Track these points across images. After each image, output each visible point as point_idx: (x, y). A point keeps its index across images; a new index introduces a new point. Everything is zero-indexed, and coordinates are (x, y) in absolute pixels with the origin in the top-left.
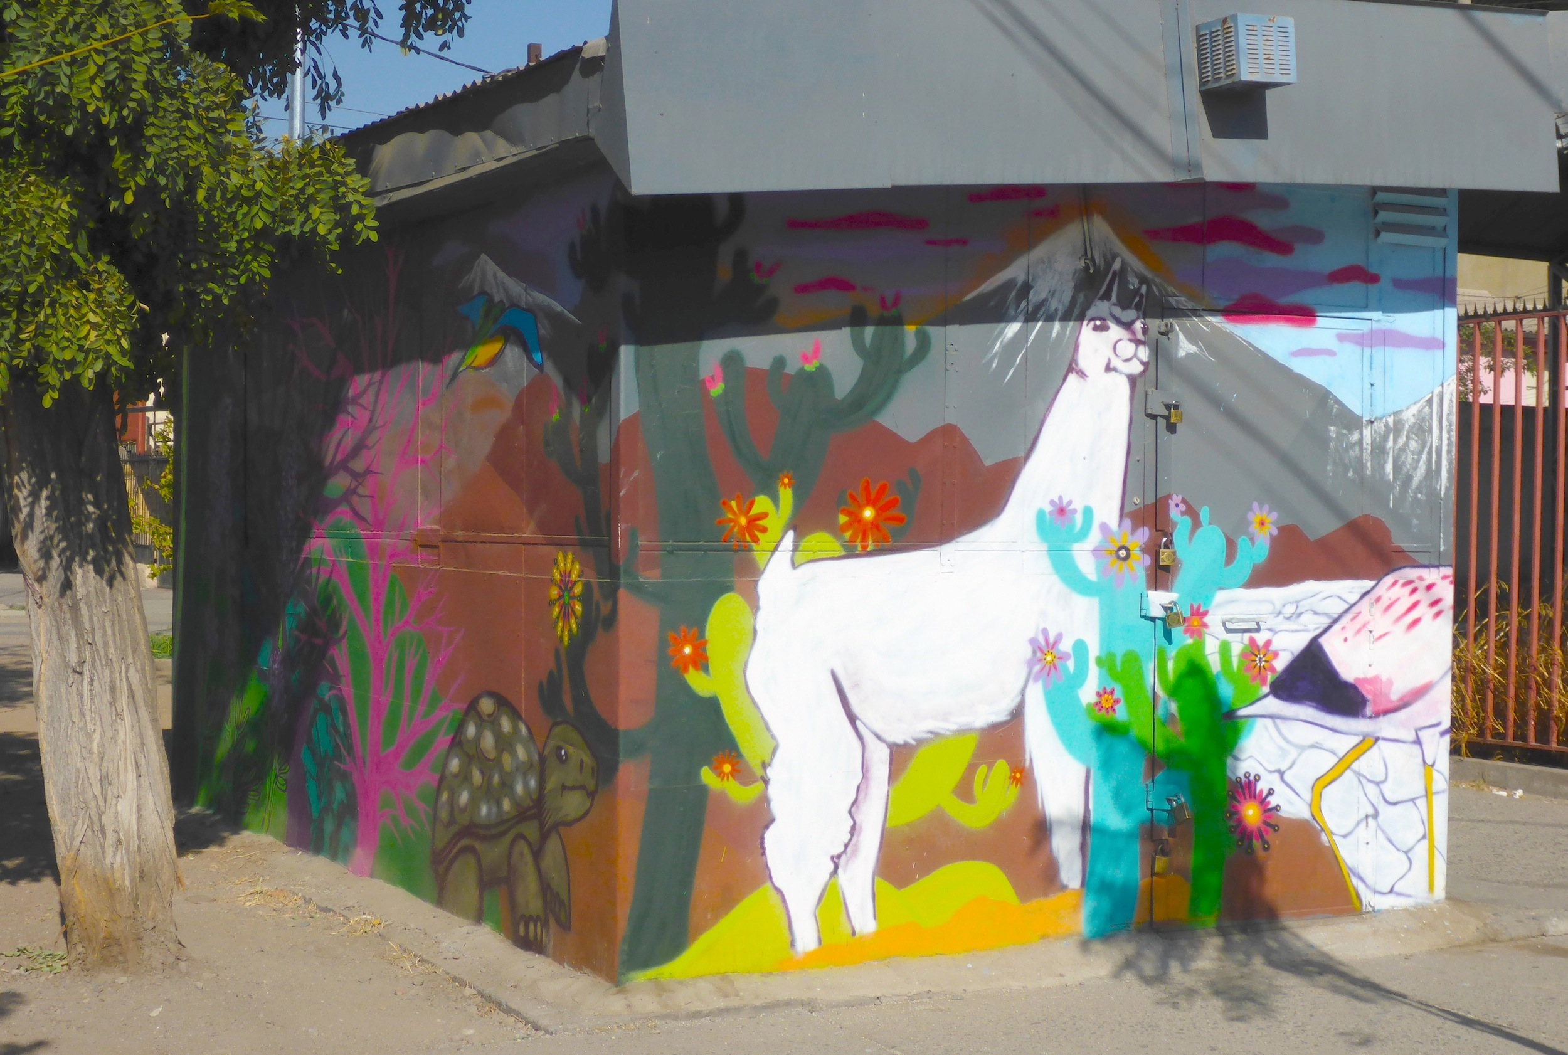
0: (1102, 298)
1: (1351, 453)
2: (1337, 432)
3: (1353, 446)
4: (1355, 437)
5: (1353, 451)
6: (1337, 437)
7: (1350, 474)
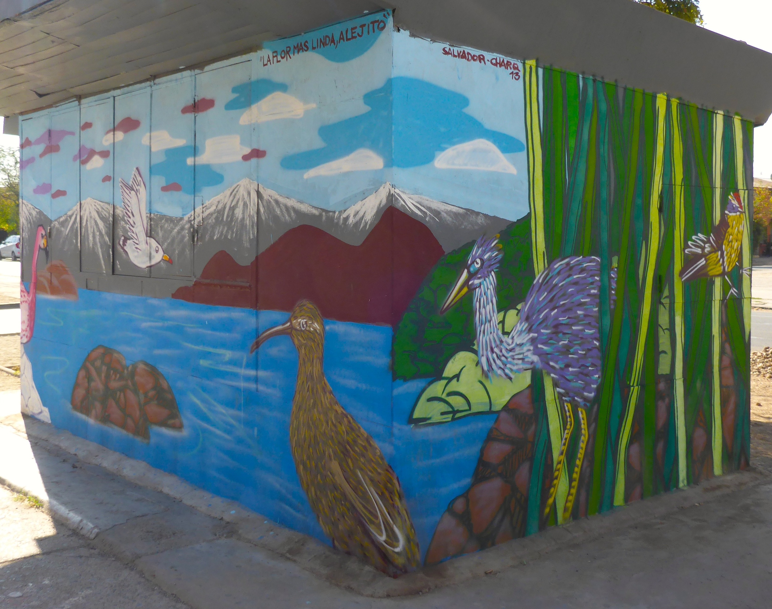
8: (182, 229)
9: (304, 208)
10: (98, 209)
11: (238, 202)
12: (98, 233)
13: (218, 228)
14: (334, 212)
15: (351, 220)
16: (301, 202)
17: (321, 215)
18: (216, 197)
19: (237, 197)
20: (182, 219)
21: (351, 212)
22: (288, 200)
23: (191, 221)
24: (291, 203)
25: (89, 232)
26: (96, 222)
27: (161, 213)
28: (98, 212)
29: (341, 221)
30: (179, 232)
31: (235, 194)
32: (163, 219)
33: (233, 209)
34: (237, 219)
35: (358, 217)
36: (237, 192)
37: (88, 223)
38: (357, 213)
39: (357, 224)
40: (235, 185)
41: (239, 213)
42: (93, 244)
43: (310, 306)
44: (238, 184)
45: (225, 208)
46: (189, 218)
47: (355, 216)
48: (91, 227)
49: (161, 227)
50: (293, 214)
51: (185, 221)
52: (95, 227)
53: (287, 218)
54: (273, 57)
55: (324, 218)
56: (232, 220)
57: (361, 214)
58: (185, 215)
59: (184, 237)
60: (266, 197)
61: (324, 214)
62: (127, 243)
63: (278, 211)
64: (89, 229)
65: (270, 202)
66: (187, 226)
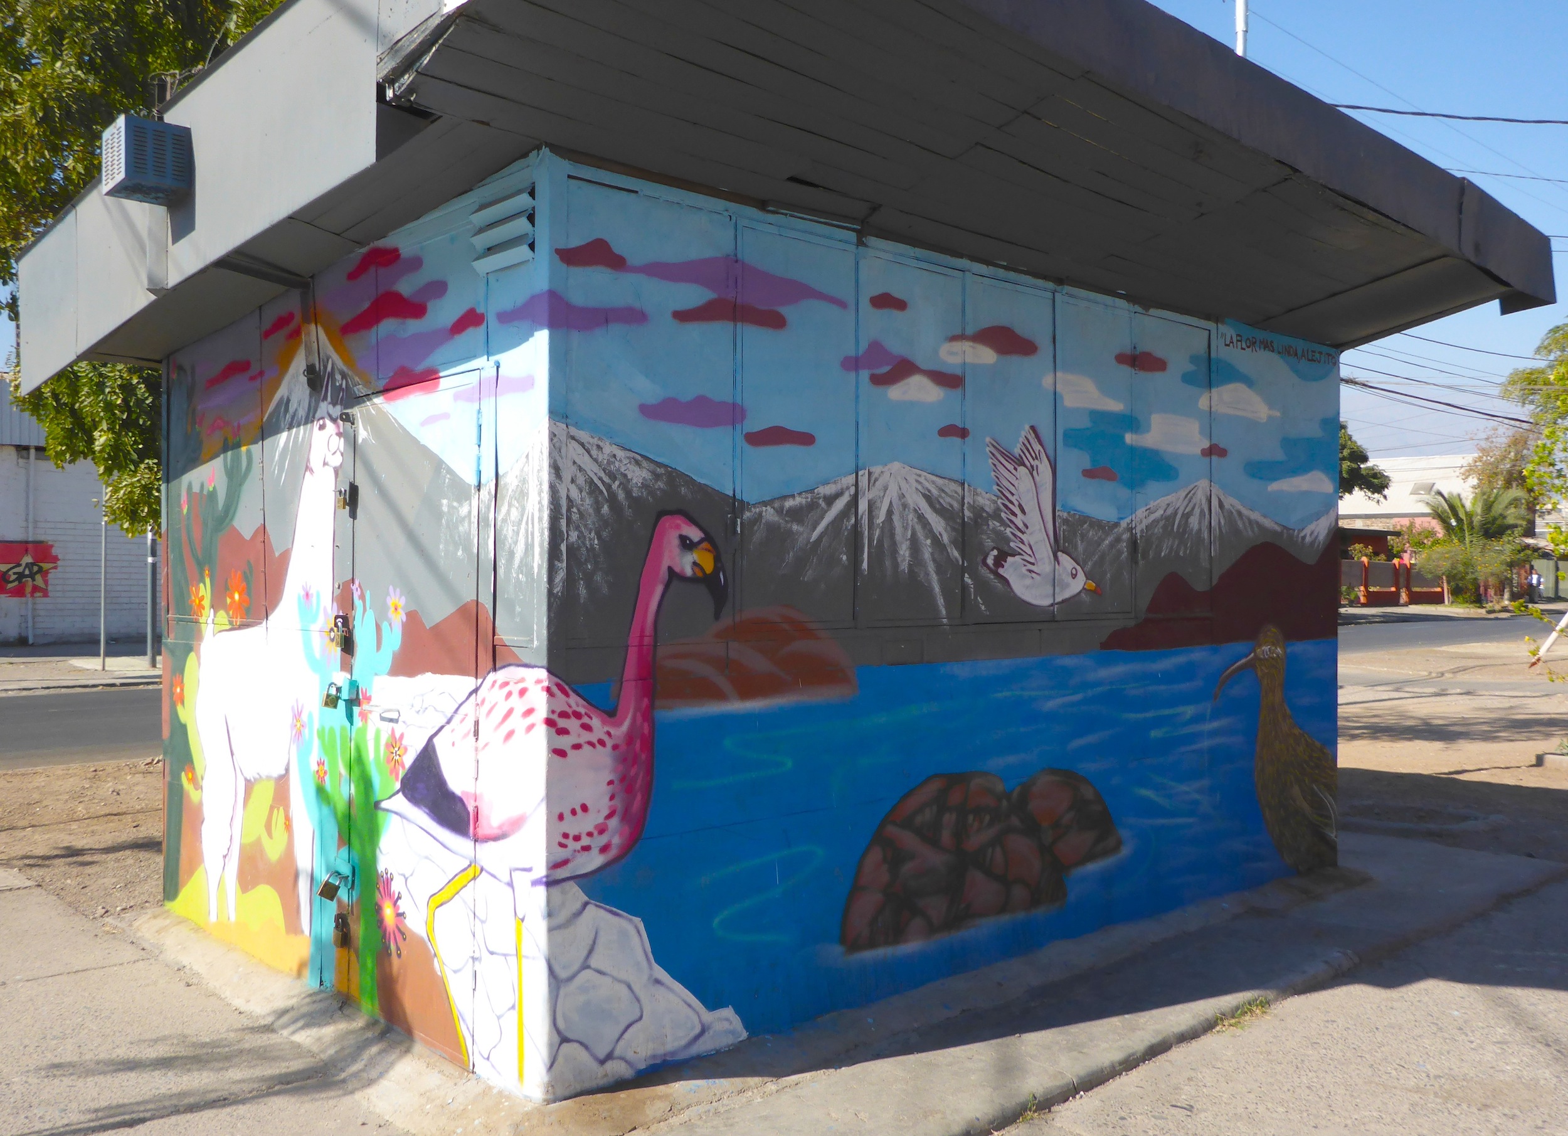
0: (323, 401)
1: (461, 528)
2: (450, 506)
3: (463, 519)
4: (464, 510)
5: (463, 526)
6: (449, 511)
7: (460, 553)
8: (1118, 540)
9: (1268, 523)
10: (929, 491)
11: (1193, 509)
12: (929, 542)
13: (1166, 541)
14: (1294, 530)
15: (1308, 539)
16: (1265, 516)
17: (1282, 532)
18: (1165, 498)
19: (1194, 501)
20: (1117, 525)
21: (1307, 531)
22: (1251, 512)
23: (1132, 529)
24: (1255, 516)
25: (898, 537)
26: (921, 518)
27: (1083, 513)
28: (928, 498)
29: (1300, 540)
30: (1112, 546)
31: (1192, 498)
32: (1086, 523)
33: (1187, 516)
34: (1192, 530)
35: (1313, 537)
36: (1194, 494)
37: (896, 518)
38: (1312, 533)
39: (1312, 543)
40: (1192, 486)
41: (1194, 522)
42: (910, 565)
43: (1274, 630)
44: (1196, 484)
45: (1176, 513)
46: (1128, 524)
47: (1311, 535)
48: (905, 528)
49: (1083, 536)
50: (1256, 529)
51: (1122, 529)
52: (918, 528)
53: (1250, 533)
54: (1238, 341)
55: (1285, 535)
56: (1184, 532)
57: (1316, 534)
58: (1122, 519)
59: (1120, 553)
60: (1227, 506)
61: (1285, 531)
62: (1006, 562)
63: (1241, 525)
64: (899, 530)
65: (1232, 513)
66: (1126, 536)
